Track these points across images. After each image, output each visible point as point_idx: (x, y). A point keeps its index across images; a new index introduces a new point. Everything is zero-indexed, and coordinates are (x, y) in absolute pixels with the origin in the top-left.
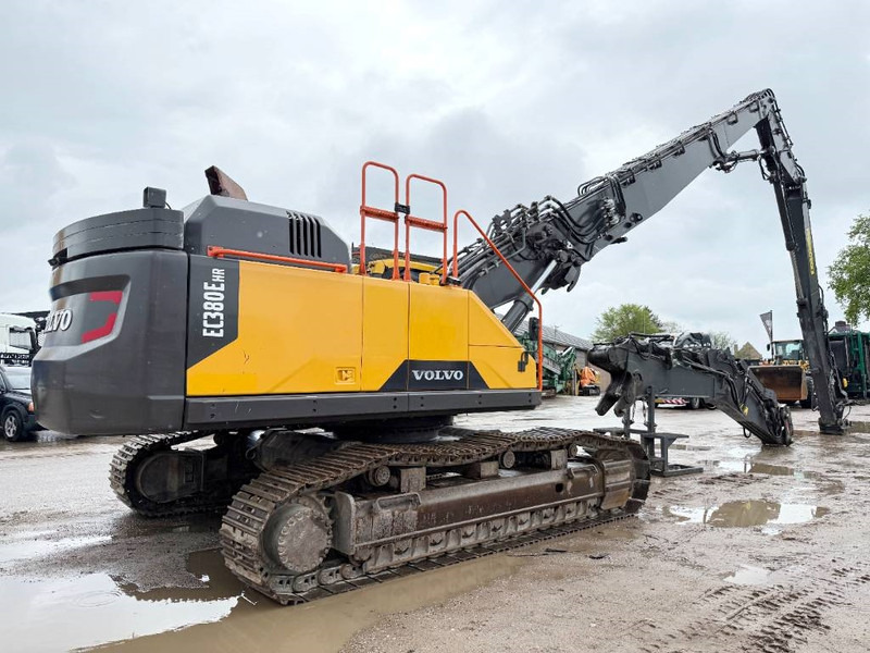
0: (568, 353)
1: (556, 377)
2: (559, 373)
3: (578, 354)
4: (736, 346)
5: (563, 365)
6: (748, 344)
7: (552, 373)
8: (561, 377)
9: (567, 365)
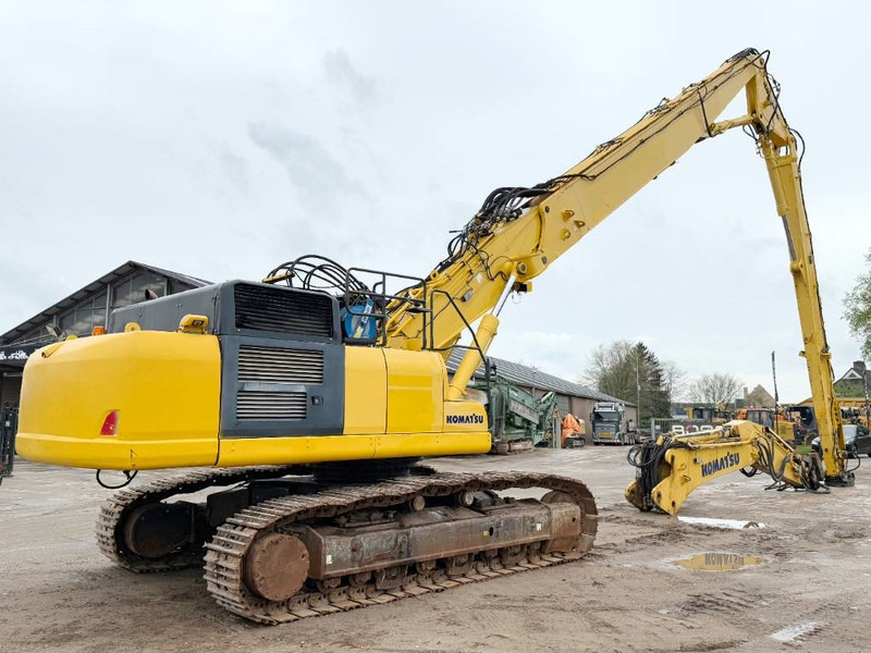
0: (548, 399)
1: (534, 427)
2: (537, 422)
3: (560, 399)
4: (746, 389)
5: (541, 414)
6: (759, 386)
7: (529, 422)
8: (539, 427)
9: (546, 412)
